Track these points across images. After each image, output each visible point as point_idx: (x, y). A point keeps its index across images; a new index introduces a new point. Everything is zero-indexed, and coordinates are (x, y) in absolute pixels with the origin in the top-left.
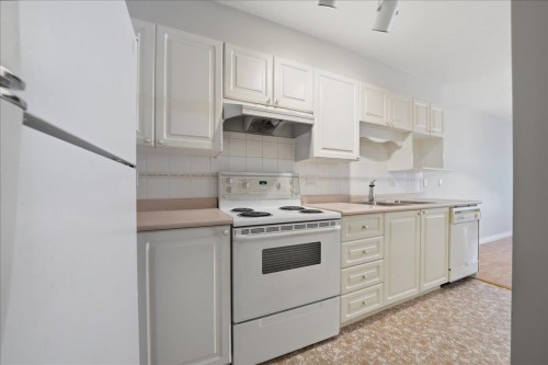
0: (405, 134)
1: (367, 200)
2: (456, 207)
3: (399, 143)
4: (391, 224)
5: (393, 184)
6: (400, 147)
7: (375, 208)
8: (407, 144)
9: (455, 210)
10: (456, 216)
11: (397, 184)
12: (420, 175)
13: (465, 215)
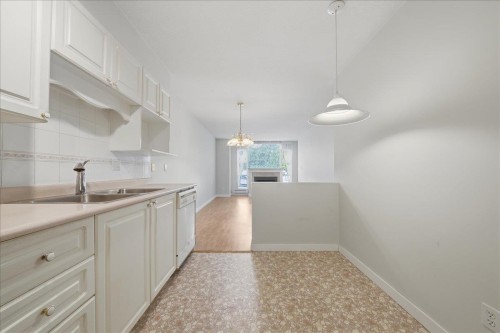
0: (133, 107)
1: (73, 193)
2: (181, 191)
3: (125, 116)
4: (109, 231)
5: (118, 169)
6: (126, 122)
7: (87, 208)
8: (135, 120)
9: (181, 194)
10: (181, 200)
11: (122, 167)
12: (148, 159)
13: (188, 198)
